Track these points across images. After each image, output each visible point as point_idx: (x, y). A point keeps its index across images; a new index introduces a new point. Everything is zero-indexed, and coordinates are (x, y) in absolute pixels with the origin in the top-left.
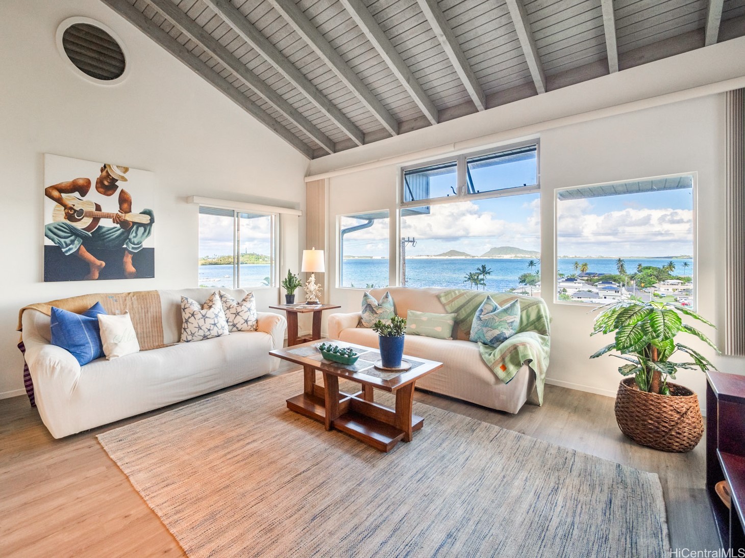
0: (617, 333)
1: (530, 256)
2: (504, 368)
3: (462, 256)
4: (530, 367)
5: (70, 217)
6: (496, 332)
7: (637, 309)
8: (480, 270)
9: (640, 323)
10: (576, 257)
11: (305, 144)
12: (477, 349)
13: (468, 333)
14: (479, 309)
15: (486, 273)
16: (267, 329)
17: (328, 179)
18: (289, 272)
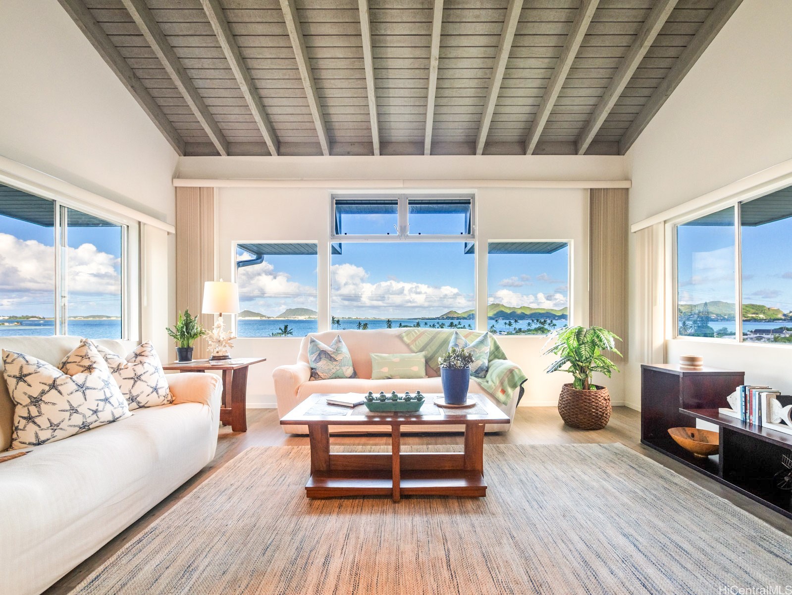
2: (503, 392)
8: (282, 330)
14: (451, 344)
15: (288, 334)
16: (199, 398)
17: (219, 188)
18: (187, 312)
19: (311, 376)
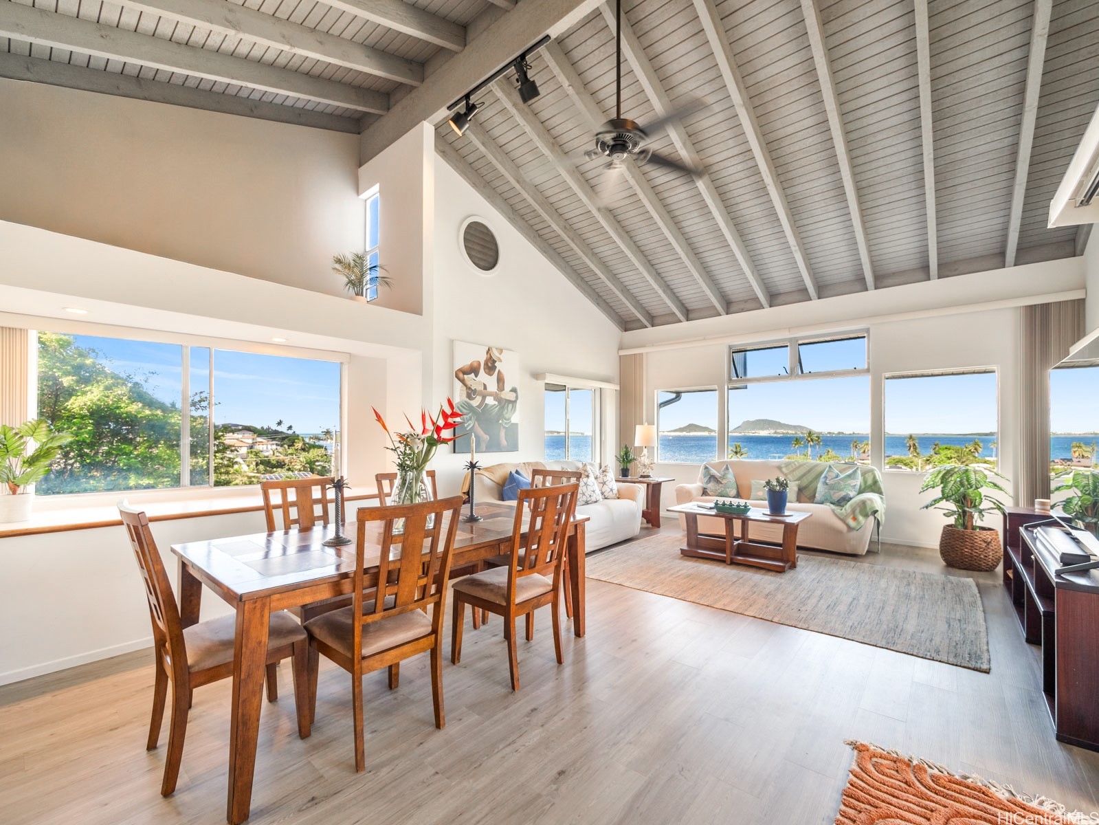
0: (942, 488)
1: (794, 432)
2: (855, 519)
3: (704, 431)
4: (875, 518)
5: (469, 396)
6: (843, 494)
7: (956, 470)
9: (958, 479)
10: (854, 433)
11: (620, 316)
12: (828, 507)
13: (814, 496)
14: (823, 476)
16: (632, 497)
17: (647, 353)
18: (626, 446)
19: (703, 493)
